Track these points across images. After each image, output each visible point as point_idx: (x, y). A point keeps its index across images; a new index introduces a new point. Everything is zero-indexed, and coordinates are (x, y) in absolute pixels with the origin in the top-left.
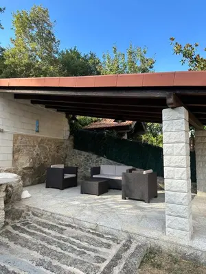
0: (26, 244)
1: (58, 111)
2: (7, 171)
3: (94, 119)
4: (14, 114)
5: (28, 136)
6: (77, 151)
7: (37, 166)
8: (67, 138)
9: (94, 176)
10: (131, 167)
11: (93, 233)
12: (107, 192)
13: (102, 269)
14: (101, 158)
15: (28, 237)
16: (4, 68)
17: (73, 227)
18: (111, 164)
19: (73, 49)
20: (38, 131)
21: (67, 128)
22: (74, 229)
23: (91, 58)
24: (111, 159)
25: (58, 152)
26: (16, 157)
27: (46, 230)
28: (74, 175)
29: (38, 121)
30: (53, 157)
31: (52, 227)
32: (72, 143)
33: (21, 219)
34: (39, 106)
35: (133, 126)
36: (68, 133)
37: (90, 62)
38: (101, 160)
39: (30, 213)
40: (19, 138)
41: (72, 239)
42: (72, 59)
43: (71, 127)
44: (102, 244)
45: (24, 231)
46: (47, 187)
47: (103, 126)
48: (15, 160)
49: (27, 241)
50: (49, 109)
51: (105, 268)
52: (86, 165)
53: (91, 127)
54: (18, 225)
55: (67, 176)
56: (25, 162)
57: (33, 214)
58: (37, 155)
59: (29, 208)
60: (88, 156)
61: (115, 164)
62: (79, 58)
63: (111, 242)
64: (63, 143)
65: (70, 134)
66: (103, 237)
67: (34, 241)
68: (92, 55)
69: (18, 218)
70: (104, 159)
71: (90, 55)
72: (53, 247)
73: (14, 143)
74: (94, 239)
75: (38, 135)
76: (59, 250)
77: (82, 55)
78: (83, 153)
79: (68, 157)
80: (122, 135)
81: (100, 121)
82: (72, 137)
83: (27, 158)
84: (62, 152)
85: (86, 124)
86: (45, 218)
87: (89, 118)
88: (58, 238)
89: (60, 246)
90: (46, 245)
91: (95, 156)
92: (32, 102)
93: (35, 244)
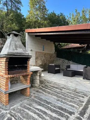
0: (49, 93)
1: (51, 41)
2: (34, 66)
3: (66, 44)
4: (35, 43)
5: (40, 52)
6: (58, 58)
7: (44, 64)
8: (54, 53)
9: (68, 69)
10: (85, 66)
11: (74, 92)
12: (75, 76)
13: (84, 105)
14: (70, 61)
15: (49, 91)
16: (25, 24)
17: (65, 89)
18: (75, 64)
19: (52, 12)
20: (43, 50)
21: (54, 48)
22: (66, 89)
23: (61, 16)
24: (74, 62)
25: (51, 59)
26: (36, 60)
27: (55, 89)
28: (59, 68)
29: (43, 46)
30: (49, 61)
31: (56, 88)
32: (56, 55)
33: (44, 84)
34: (44, 39)
35: (85, 47)
36: (54, 51)
37: (61, 17)
38: (69, 62)
39: (46, 82)
40: (37, 53)
41: (67, 93)
42: (53, 17)
43: (55, 48)
44: (80, 96)
45: (46, 88)
46: (48, 73)
47: (70, 47)
48: (36, 62)
49: (49, 92)
50: (47, 41)
51: (85, 105)
52: (63, 64)
53: (65, 48)
54: (44, 86)
55: (56, 69)
56: (40, 62)
57: (47, 82)
58: (44, 60)
59: (45, 80)
60: (63, 60)
61: (77, 64)
62: (55, 16)
63: (84, 96)
64: (53, 55)
65: (55, 51)
66: (79, 93)
67: (52, 92)
68: (61, 14)
69: (43, 84)
70: (71, 62)
71: (60, 14)
72: (60, 95)
73: (36, 55)
74: (76, 94)
75: (44, 52)
76: (63, 96)
77: (57, 15)
78: (61, 59)
79: (54, 61)
80: (80, 51)
81: (68, 45)
82: (56, 53)
83: (41, 61)
84: (52, 59)
85: (62, 47)
86: (52, 84)
87: (64, 44)
88: (61, 92)
89: (63, 95)
90: (57, 94)
91: (67, 61)
92: (42, 38)
93: (53, 93)
